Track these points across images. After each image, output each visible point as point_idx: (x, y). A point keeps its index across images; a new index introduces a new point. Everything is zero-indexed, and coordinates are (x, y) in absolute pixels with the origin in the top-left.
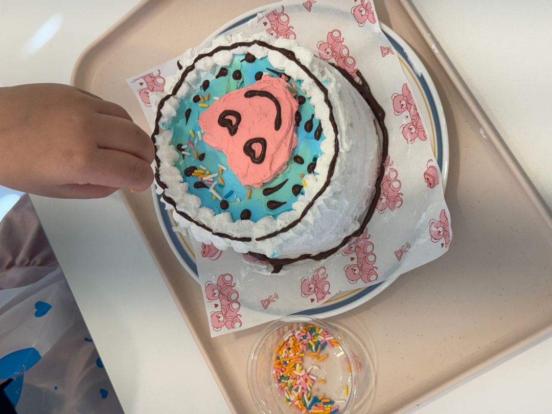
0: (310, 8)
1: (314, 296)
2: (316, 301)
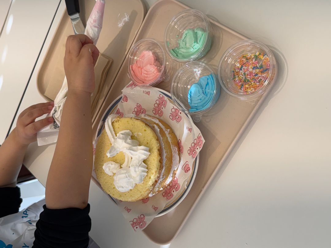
1: (179, 114)
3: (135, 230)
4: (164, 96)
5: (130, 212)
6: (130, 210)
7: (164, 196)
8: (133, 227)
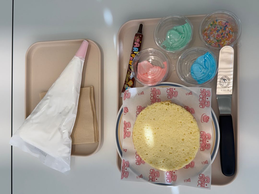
0: (141, 175)
1: (174, 90)
2: (174, 89)
3: (207, 188)
4: (154, 87)
5: (191, 180)
6: (189, 179)
7: (203, 150)
8: (204, 187)
